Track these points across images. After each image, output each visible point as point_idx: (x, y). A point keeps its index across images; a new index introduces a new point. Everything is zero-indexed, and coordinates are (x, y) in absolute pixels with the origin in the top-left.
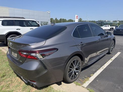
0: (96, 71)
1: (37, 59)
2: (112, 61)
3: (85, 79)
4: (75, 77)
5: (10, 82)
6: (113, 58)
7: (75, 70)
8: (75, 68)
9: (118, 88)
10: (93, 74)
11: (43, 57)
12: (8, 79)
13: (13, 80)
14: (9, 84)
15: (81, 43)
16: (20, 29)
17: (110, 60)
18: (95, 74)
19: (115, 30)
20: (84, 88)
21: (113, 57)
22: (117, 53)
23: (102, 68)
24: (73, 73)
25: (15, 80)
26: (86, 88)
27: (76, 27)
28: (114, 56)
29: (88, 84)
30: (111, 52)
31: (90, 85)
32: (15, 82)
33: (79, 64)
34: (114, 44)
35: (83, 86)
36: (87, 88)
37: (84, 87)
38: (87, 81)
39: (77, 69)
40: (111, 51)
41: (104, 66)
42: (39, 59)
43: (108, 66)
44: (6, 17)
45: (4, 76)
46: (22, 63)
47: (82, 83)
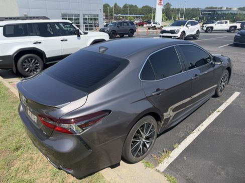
0: (184, 138)
1: (72, 134)
2: (220, 113)
3: (163, 154)
4: (144, 152)
5: (28, 162)
6: (222, 108)
7: (144, 140)
8: (144, 137)
9: (220, 174)
10: (179, 143)
12: (26, 155)
13: (35, 157)
14: (29, 165)
17: (215, 112)
18: (183, 143)
19: (239, 35)
20: (159, 173)
21: (223, 103)
22: (231, 95)
23: (197, 129)
24: (141, 146)
25: (38, 158)
26: (163, 172)
27: (148, 57)
28: (225, 101)
29: (167, 165)
31: (172, 166)
32: (38, 162)
33: (153, 128)
35: (158, 168)
36: (165, 172)
37: (159, 171)
38: (166, 159)
39: (147, 138)
40: (221, 91)
41: (202, 125)
43: (210, 124)
45: (17, 149)
47: (157, 163)
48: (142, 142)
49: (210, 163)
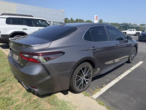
0: (110, 82)
1: (39, 63)
2: (131, 71)
3: (96, 89)
4: (84, 87)
5: (9, 88)
6: (133, 68)
7: (84, 78)
8: (84, 76)
9: (133, 102)
10: (107, 84)
11: (47, 61)
12: (8, 85)
13: (14, 85)
14: (9, 90)
15: (94, 47)
16: (27, 29)
17: (129, 70)
18: (108, 84)
19: (141, 35)
20: (93, 100)
21: (133, 66)
22: (138, 63)
23: (117, 78)
24: (82, 82)
25: (16, 86)
26: (96, 99)
27: (89, 28)
28: (135, 65)
29: (99, 95)
30: (131, 61)
31: (101, 96)
32: (15, 88)
33: (90, 71)
34: (136, 51)
35: (92, 97)
37: (93, 99)
38: (98, 92)
39: (86, 77)
40: (132, 59)
41: (121, 76)
42: (41, 63)
43: (125, 76)
44: (11, 15)
45: (4, 81)
46: (22, 67)
47: (92, 94)
48: (83, 79)
49: (126, 95)
